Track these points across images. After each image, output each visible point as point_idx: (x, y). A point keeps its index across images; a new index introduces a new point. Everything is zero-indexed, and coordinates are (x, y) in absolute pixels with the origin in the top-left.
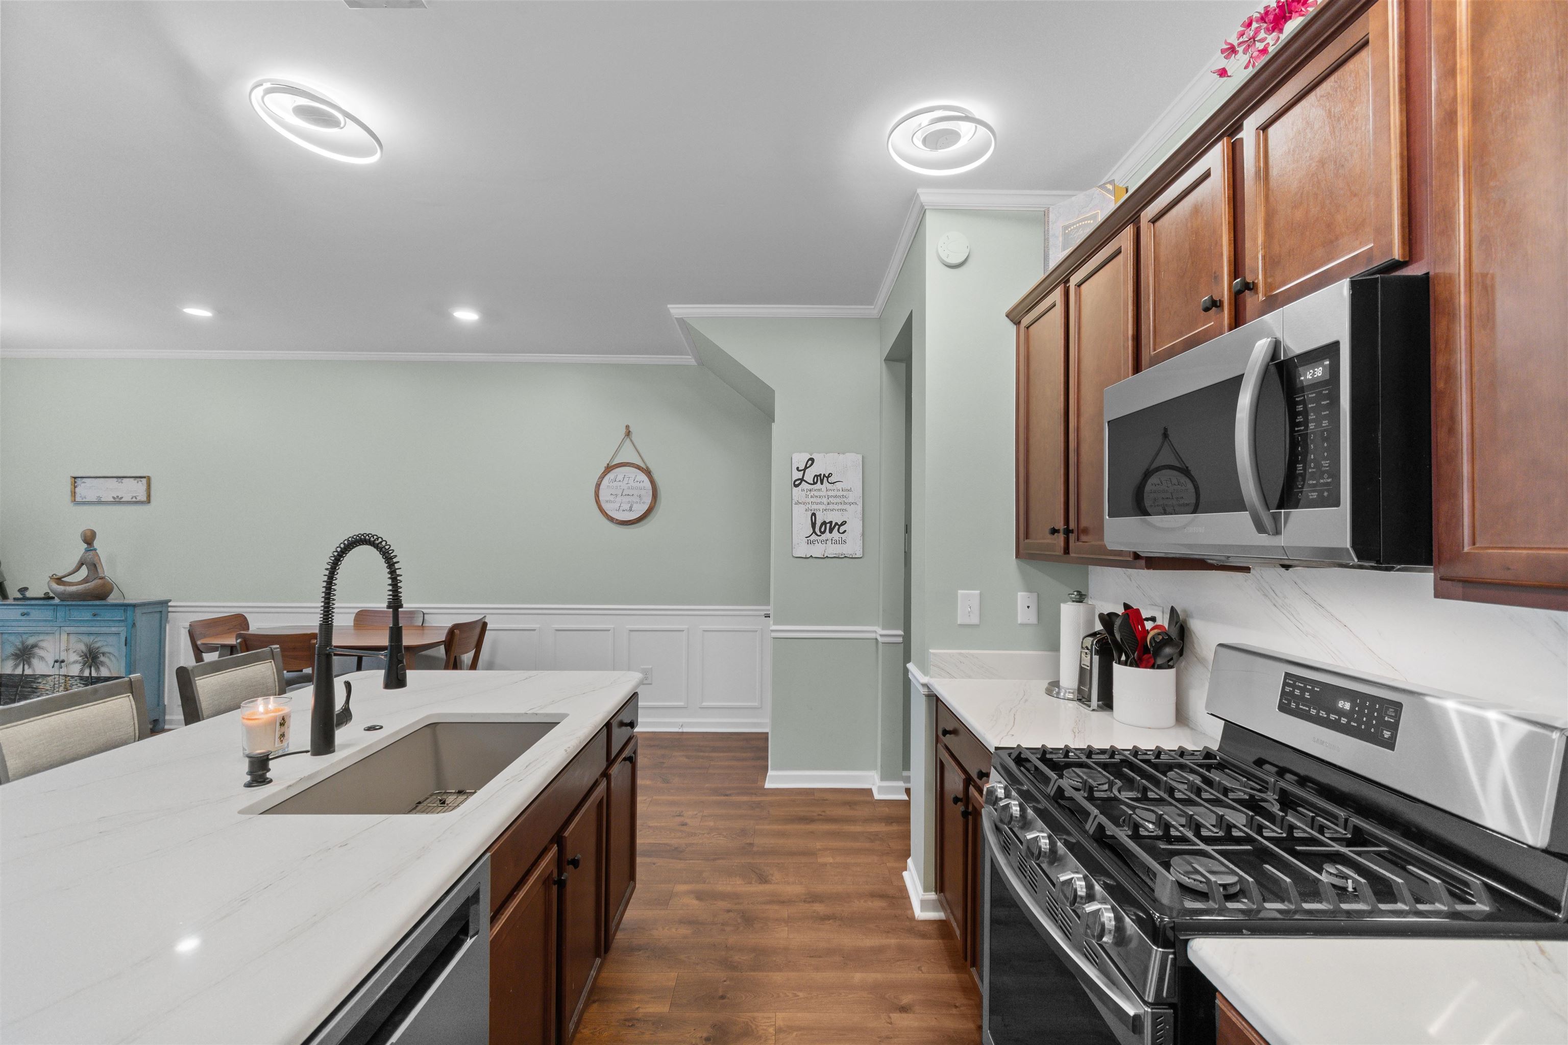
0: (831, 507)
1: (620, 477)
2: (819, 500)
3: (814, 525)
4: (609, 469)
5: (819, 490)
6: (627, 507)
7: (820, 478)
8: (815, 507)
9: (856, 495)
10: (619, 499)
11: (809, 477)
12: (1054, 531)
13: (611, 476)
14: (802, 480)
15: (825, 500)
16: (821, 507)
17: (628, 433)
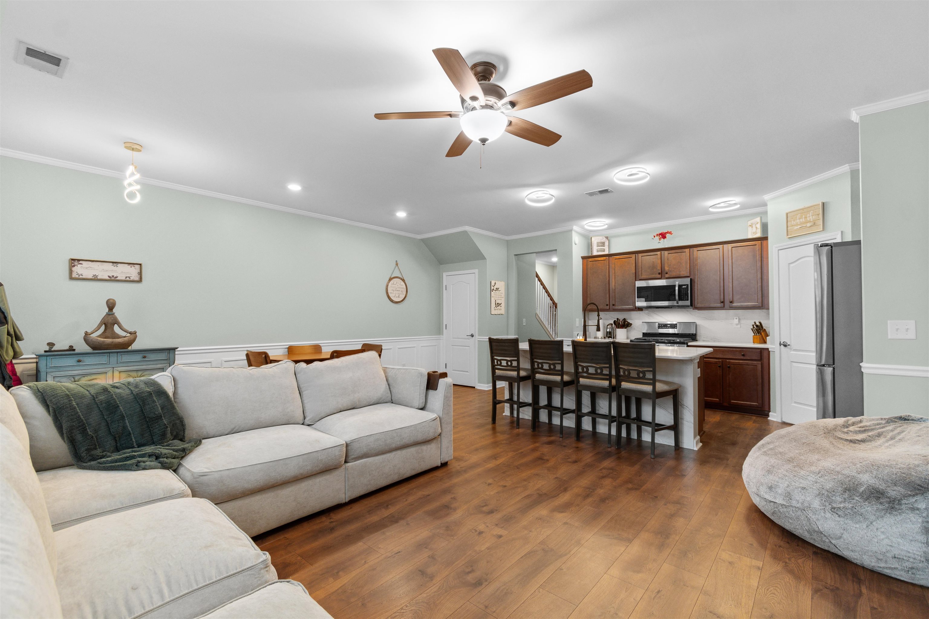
0: (499, 298)
1: (395, 283)
2: (496, 296)
3: (496, 304)
4: (390, 279)
5: (497, 293)
6: (397, 295)
7: (497, 289)
8: (496, 298)
9: (503, 295)
10: (395, 292)
11: (495, 289)
12: (607, 305)
13: (392, 282)
14: (493, 289)
15: (498, 296)
16: (497, 298)
17: (397, 265)
